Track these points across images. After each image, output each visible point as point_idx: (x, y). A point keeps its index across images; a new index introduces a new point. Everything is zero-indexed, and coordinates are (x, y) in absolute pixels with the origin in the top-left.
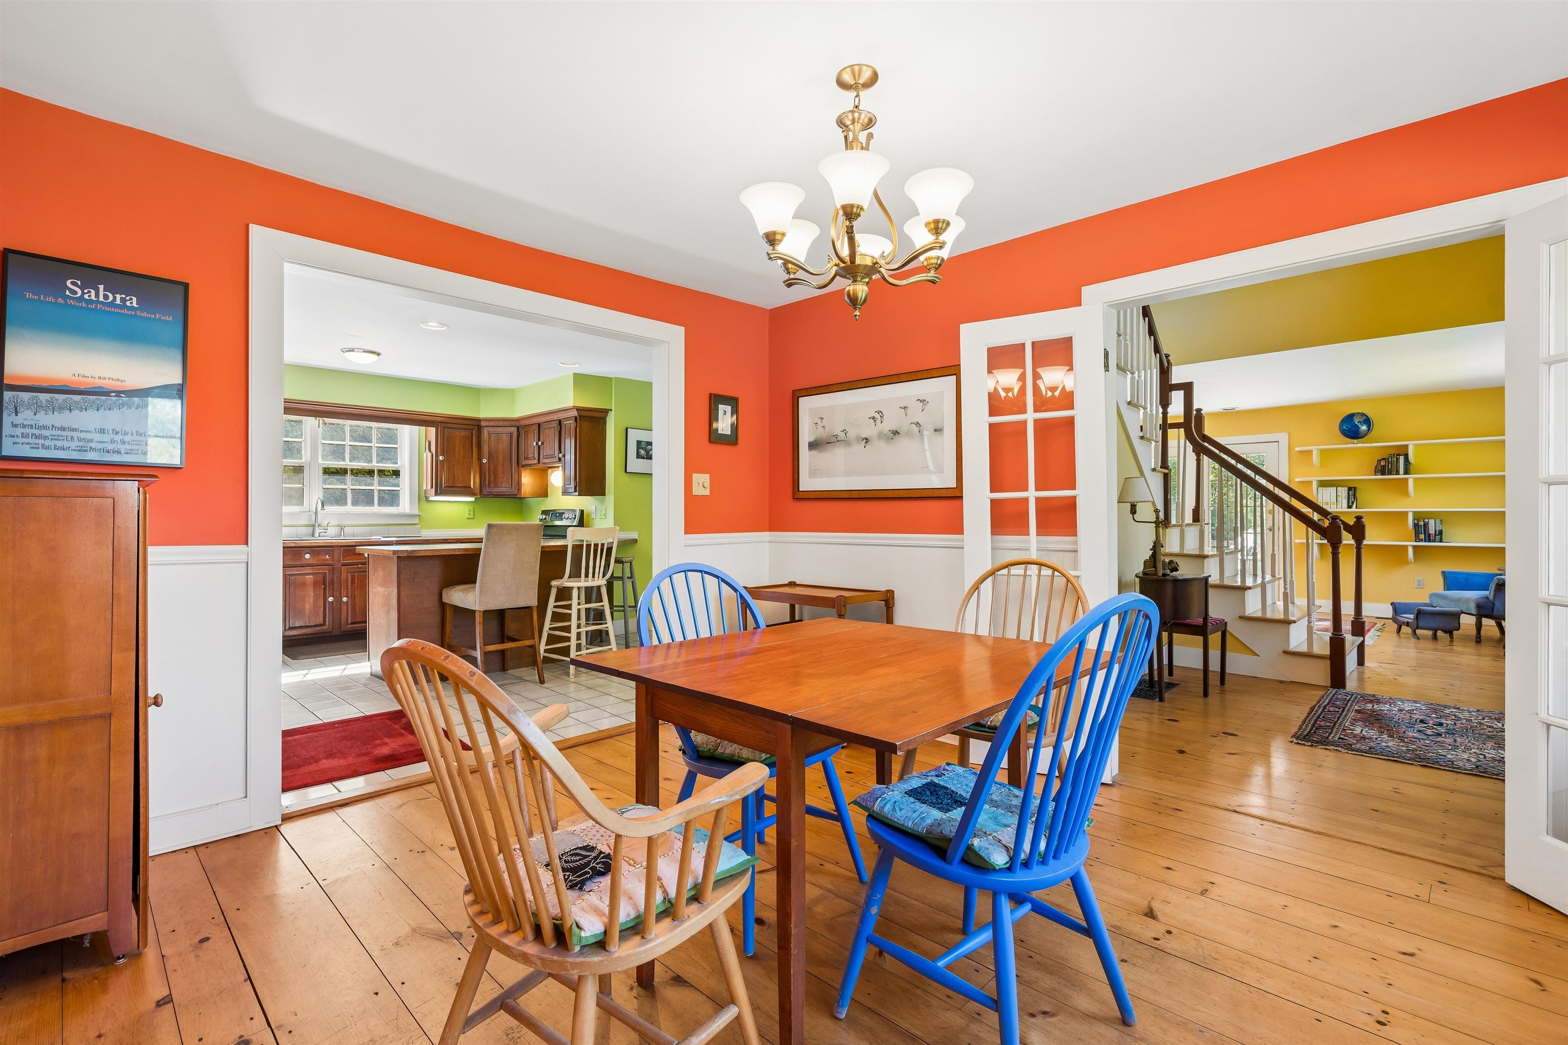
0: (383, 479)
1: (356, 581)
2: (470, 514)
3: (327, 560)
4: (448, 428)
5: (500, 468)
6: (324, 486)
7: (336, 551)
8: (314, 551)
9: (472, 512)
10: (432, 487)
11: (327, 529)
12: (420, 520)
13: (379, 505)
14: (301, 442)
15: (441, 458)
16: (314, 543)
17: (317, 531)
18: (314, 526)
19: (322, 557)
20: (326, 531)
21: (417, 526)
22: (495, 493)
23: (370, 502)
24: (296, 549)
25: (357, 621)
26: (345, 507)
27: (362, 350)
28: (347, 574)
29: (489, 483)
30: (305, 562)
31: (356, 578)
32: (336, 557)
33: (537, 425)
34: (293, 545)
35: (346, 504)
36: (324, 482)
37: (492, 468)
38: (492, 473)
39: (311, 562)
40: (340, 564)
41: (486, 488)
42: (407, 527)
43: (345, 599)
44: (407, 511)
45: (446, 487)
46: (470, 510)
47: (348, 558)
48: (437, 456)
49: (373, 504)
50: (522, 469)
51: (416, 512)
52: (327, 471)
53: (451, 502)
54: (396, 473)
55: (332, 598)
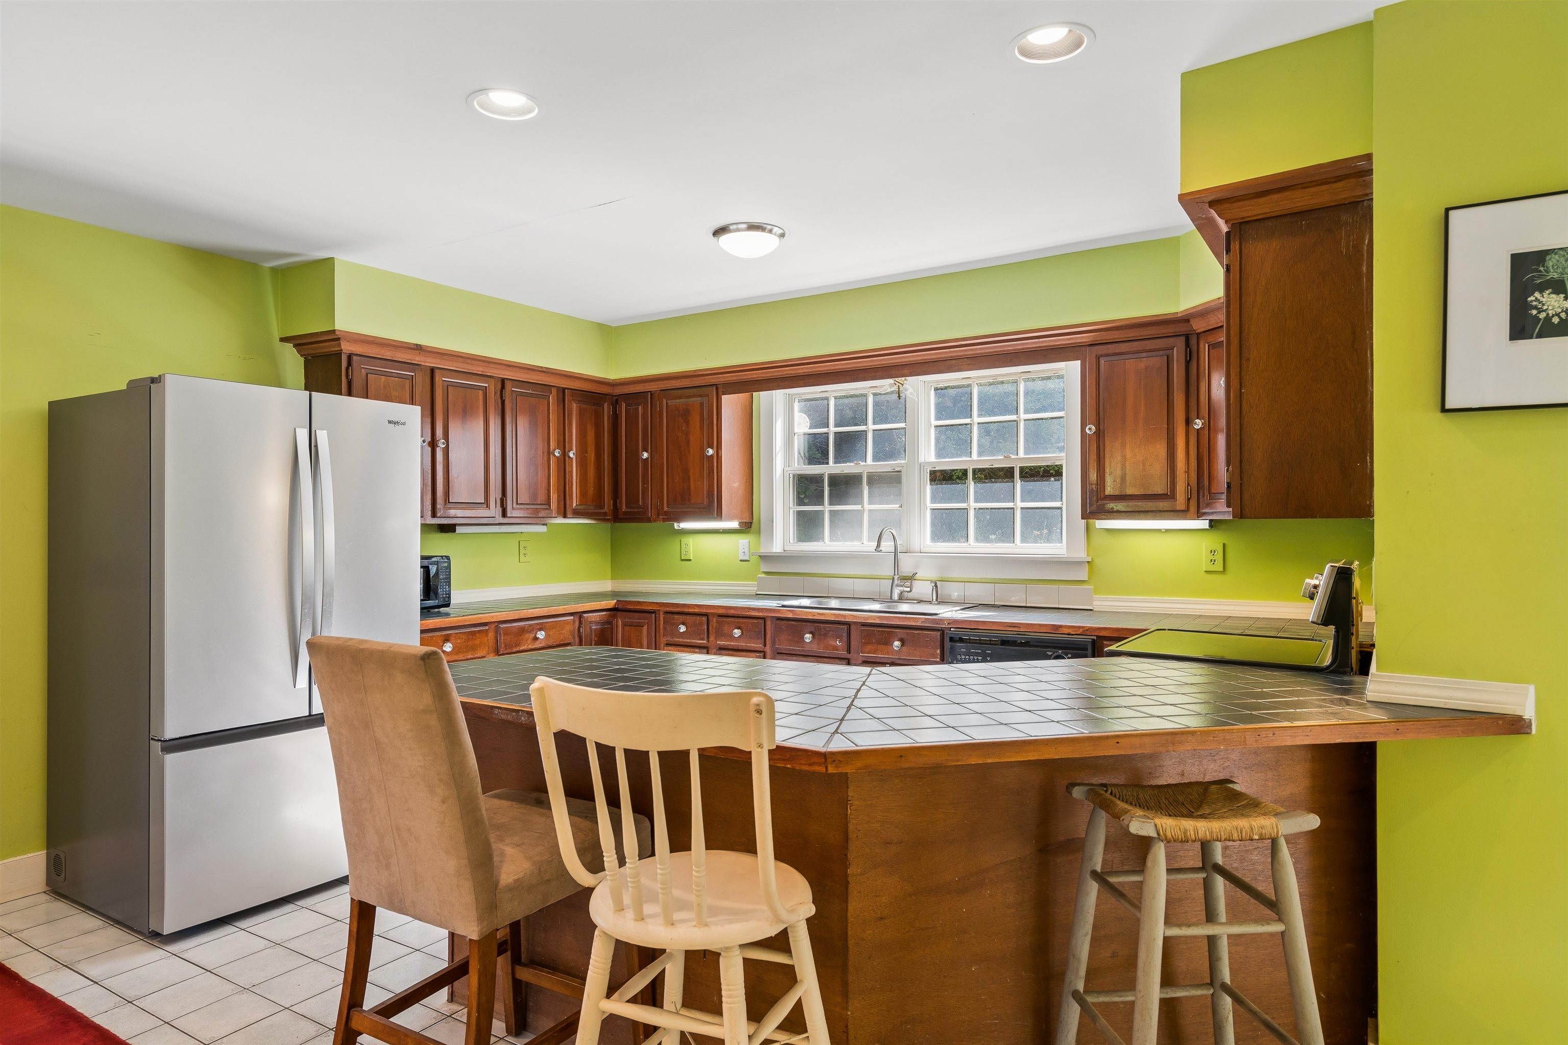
0: (1032, 485)
2: (1213, 561)
3: (836, 648)
4: (1107, 355)
6: (933, 505)
8: (832, 630)
9: (1219, 557)
11: (910, 587)
12: (1091, 572)
13: (1021, 540)
15: (1089, 429)
17: (896, 588)
19: (832, 643)
21: (1086, 586)
23: (1008, 536)
26: (961, 544)
27: (744, 226)
34: (790, 616)
35: (962, 538)
38: (1213, 455)
42: (1063, 586)
45: (1105, 496)
46: (1213, 552)
47: (869, 647)
48: (1083, 426)
49: (1012, 537)
51: (1081, 554)
52: (939, 477)
53: (1159, 530)
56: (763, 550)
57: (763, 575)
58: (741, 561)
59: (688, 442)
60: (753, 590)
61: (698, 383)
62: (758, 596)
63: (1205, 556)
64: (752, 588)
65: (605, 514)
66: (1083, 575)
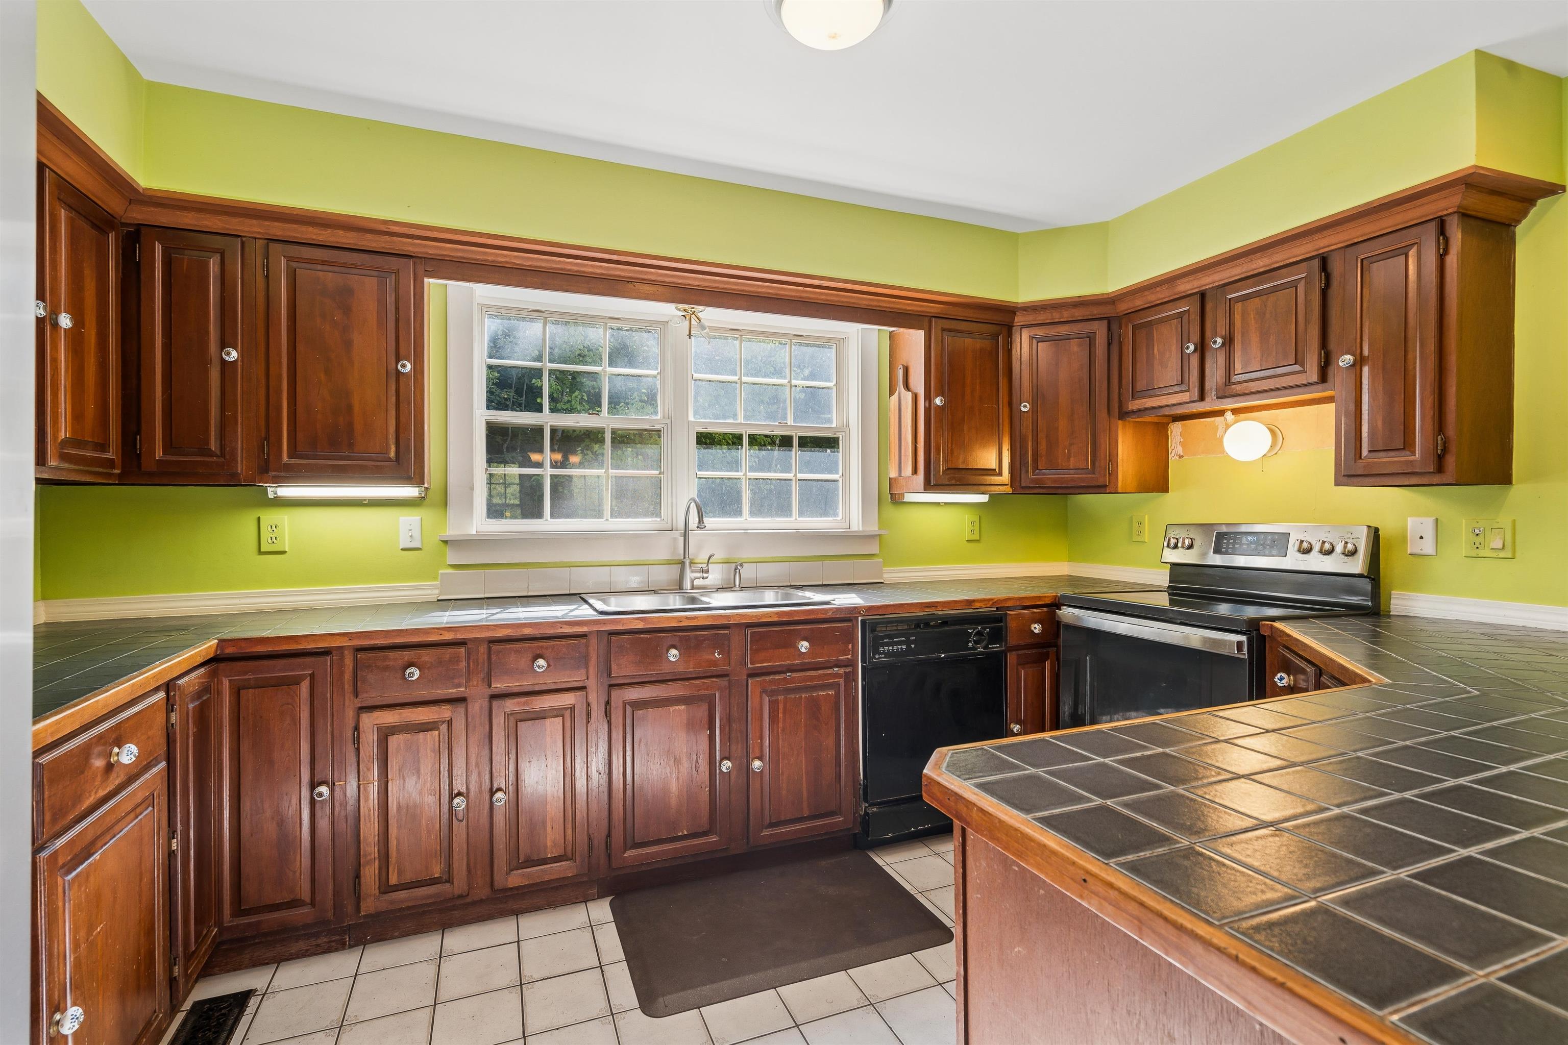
0: (810, 456)
1: (781, 715)
2: (973, 532)
3: (715, 663)
4: (950, 327)
5: (1063, 425)
6: (698, 473)
7: (736, 640)
8: (688, 639)
9: (977, 528)
10: (915, 471)
11: (707, 572)
12: (881, 545)
13: (801, 514)
14: (655, 377)
15: (938, 401)
16: (687, 618)
17: (689, 575)
18: (682, 563)
19: (706, 656)
20: (705, 575)
21: (876, 560)
22: (1050, 484)
23: (784, 509)
24: (648, 636)
25: (783, 819)
26: (739, 519)
28: (761, 697)
29: (1036, 460)
30: (666, 668)
31: (781, 706)
32: (735, 655)
33: (1197, 297)
34: (640, 625)
35: (738, 512)
36: (702, 466)
37: (1042, 423)
38: (1042, 435)
39: (681, 669)
40: (745, 672)
41: (1027, 472)
42: (857, 561)
43: (757, 764)
44: (856, 525)
45: (948, 469)
46: (972, 523)
47: (763, 654)
48: (928, 397)
49: (790, 511)
50: (1120, 422)
51: (874, 528)
52: (706, 440)
53: (938, 504)
54: (829, 443)
55: (730, 764)
56: (452, 531)
57: (450, 571)
58: (403, 549)
59: (348, 344)
60: (433, 594)
61: (373, 245)
62: (443, 603)
63: (967, 527)
64: (429, 592)
65: (111, 463)
66: (875, 549)
